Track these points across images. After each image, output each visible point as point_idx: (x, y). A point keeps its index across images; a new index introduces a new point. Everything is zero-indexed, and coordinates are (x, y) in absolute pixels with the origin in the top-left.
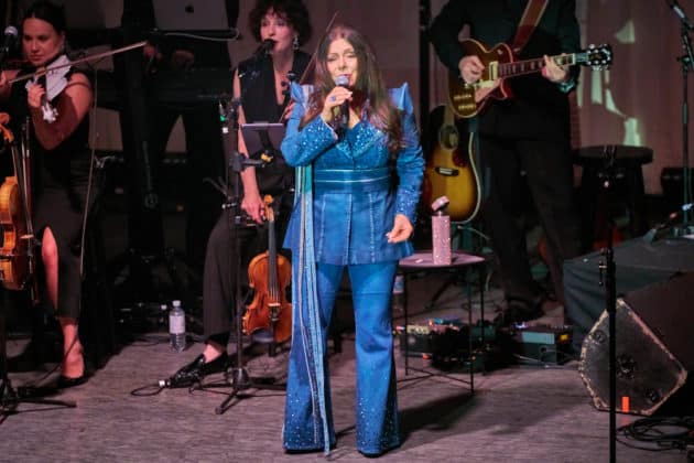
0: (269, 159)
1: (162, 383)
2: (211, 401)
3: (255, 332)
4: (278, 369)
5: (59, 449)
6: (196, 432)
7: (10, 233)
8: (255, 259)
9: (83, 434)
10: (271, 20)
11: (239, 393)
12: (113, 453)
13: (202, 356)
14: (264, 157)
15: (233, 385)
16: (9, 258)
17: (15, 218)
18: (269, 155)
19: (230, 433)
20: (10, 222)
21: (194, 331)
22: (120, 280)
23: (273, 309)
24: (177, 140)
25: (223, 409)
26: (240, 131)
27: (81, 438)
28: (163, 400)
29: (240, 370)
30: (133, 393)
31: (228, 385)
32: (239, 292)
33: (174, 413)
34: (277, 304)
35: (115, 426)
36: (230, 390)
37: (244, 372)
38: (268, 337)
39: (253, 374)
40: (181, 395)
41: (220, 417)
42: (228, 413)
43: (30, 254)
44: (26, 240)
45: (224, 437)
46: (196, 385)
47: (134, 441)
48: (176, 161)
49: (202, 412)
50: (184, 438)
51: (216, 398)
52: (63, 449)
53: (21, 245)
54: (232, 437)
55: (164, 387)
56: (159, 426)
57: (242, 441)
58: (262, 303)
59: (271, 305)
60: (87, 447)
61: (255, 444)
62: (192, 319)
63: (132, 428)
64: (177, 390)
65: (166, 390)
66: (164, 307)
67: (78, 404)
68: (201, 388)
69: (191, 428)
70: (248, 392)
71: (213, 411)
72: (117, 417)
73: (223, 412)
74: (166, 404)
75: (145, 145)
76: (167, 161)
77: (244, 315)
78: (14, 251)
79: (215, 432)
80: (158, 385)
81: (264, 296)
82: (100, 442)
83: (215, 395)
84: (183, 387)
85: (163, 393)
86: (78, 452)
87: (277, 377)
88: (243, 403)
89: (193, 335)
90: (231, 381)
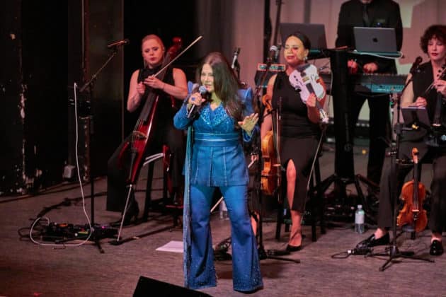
0: (416, 128)
1: (349, 252)
2: (377, 264)
3: (404, 226)
4: (416, 247)
5: (290, 286)
6: (367, 281)
7: (267, 163)
8: (406, 184)
9: (304, 278)
10: (434, 41)
11: (393, 260)
12: (320, 290)
13: (374, 235)
14: (414, 126)
15: (390, 255)
16: (267, 177)
17: (270, 154)
18: (416, 126)
19: (387, 282)
20: (268, 156)
21: (369, 223)
22: (328, 192)
23: (415, 213)
24: (365, 113)
25: (384, 268)
26: (400, 111)
27: (302, 280)
28: (349, 261)
29: (394, 247)
30: (333, 257)
31: (387, 255)
32: (396, 202)
33: (355, 269)
34: (417, 210)
35: (321, 275)
36: (388, 258)
37: (396, 248)
38: (412, 228)
39: (401, 249)
40: (360, 259)
41: (381, 273)
42: (386, 271)
43: (278, 175)
44: (276, 167)
45: (384, 285)
46: (369, 254)
47: (332, 284)
48: (363, 125)
49: (371, 270)
50: (360, 284)
51: (380, 262)
52: (292, 287)
53: (273, 170)
54: (388, 285)
55: (350, 254)
56: (347, 276)
57: (394, 287)
58: (409, 209)
59: (414, 211)
60: (305, 286)
61: (401, 289)
62: (368, 215)
63: (331, 277)
64: (358, 256)
65: (351, 256)
66: (352, 208)
67: (301, 261)
68: (371, 256)
69: (365, 278)
70: (399, 259)
71: (377, 269)
72: (323, 270)
73: (383, 270)
74: (351, 263)
75: (346, 116)
76: (358, 124)
77: (398, 215)
78: (269, 173)
79: (379, 282)
80: (347, 253)
81: (411, 205)
82: (313, 284)
83: (379, 260)
84: (361, 254)
85: (350, 258)
86: (300, 289)
87: (415, 251)
88: (395, 266)
89: (368, 225)
90: (389, 253)
